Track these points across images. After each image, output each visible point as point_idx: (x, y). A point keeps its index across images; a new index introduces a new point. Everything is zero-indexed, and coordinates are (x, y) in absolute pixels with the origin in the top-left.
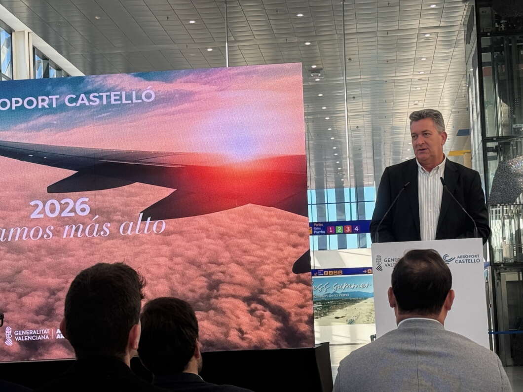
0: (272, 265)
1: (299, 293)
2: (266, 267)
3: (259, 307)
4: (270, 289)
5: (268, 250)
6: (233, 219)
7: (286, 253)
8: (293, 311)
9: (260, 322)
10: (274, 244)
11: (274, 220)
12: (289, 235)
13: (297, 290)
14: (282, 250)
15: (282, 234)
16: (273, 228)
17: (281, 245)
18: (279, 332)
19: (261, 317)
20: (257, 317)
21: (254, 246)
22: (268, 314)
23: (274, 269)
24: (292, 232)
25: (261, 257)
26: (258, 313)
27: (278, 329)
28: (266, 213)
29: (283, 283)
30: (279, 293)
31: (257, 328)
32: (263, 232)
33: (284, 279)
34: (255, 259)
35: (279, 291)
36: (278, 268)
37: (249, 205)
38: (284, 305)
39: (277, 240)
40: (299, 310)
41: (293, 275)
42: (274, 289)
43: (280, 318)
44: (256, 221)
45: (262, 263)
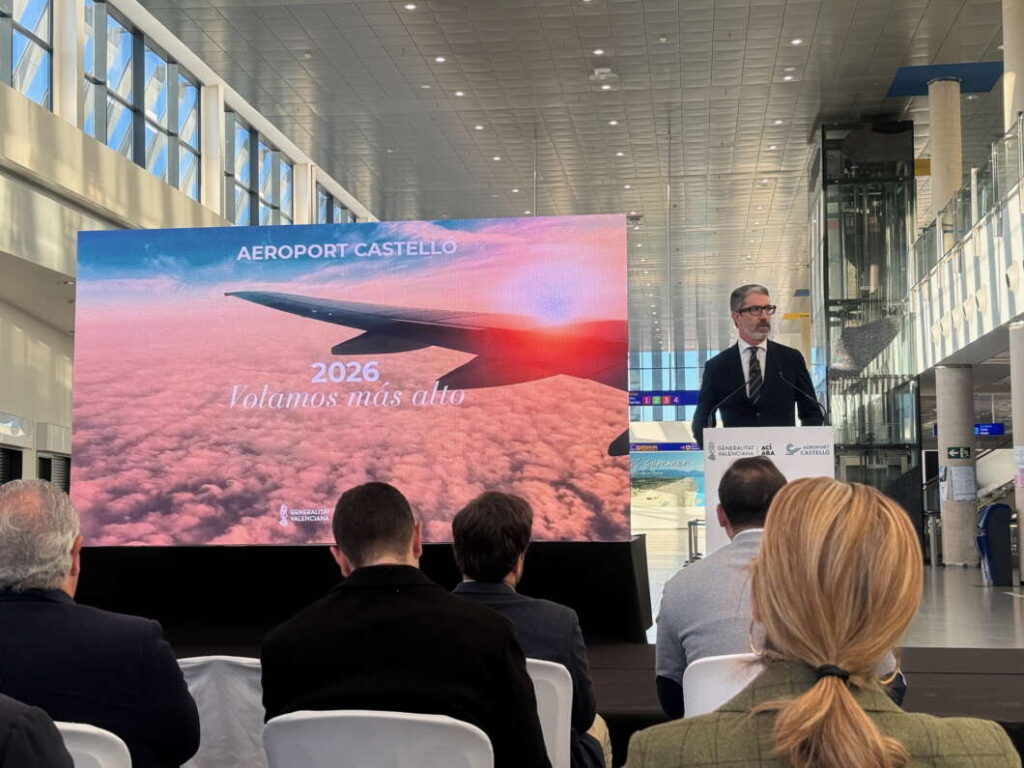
0: (584, 446)
1: (613, 478)
2: (578, 448)
3: (569, 492)
4: (581, 472)
5: (580, 428)
6: (542, 392)
7: (601, 432)
8: (606, 499)
9: (569, 510)
10: (590, 422)
11: (589, 394)
12: (605, 411)
13: (613, 475)
14: (596, 428)
15: (598, 411)
16: (588, 402)
17: (595, 423)
18: (590, 522)
19: (571, 504)
20: (566, 504)
21: (565, 423)
22: (578, 501)
23: (587, 451)
24: (609, 409)
25: (571, 435)
26: (567, 499)
27: (589, 519)
28: (581, 385)
29: (596, 466)
30: (592, 478)
31: (565, 517)
32: (576, 407)
33: (598, 462)
34: (565, 438)
35: (591, 475)
36: (592, 449)
37: (561, 377)
38: (597, 492)
39: (591, 417)
40: (614, 498)
41: (608, 458)
42: (586, 472)
43: (592, 506)
44: (568, 394)
45: (573, 443)
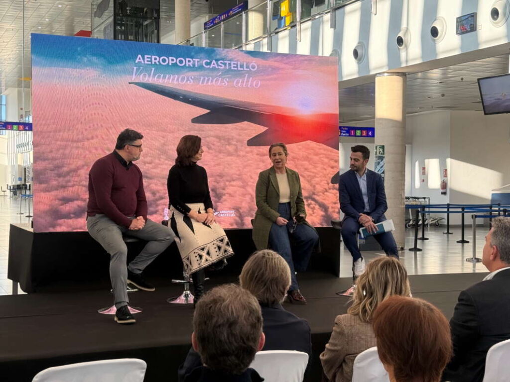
0: (320, 178)
1: (333, 195)
2: (317, 179)
3: (313, 202)
4: (318, 192)
5: (318, 169)
6: (300, 149)
7: (328, 171)
8: (330, 206)
9: (313, 211)
10: (322, 166)
11: (322, 151)
12: (329, 161)
14: (325, 169)
15: (326, 160)
16: (321, 156)
17: (325, 167)
18: (322, 218)
19: (313, 208)
21: (310, 167)
22: (317, 207)
23: (321, 181)
24: (332, 159)
25: (313, 173)
26: (312, 206)
27: (322, 216)
28: (318, 147)
29: (325, 189)
30: (324, 195)
31: (311, 215)
32: (316, 158)
33: (326, 187)
34: (311, 174)
35: (323, 193)
36: (323, 180)
37: (309, 142)
38: (326, 202)
39: (323, 163)
40: (334, 205)
41: (331, 185)
42: (321, 192)
43: (324, 210)
44: (312, 151)
45: (315, 176)
